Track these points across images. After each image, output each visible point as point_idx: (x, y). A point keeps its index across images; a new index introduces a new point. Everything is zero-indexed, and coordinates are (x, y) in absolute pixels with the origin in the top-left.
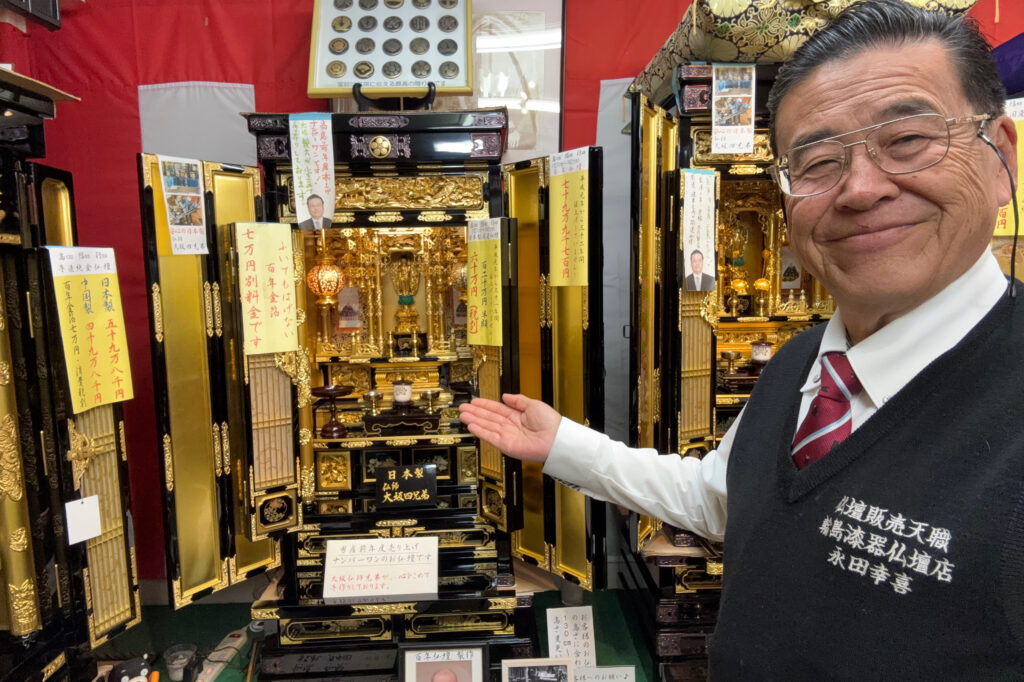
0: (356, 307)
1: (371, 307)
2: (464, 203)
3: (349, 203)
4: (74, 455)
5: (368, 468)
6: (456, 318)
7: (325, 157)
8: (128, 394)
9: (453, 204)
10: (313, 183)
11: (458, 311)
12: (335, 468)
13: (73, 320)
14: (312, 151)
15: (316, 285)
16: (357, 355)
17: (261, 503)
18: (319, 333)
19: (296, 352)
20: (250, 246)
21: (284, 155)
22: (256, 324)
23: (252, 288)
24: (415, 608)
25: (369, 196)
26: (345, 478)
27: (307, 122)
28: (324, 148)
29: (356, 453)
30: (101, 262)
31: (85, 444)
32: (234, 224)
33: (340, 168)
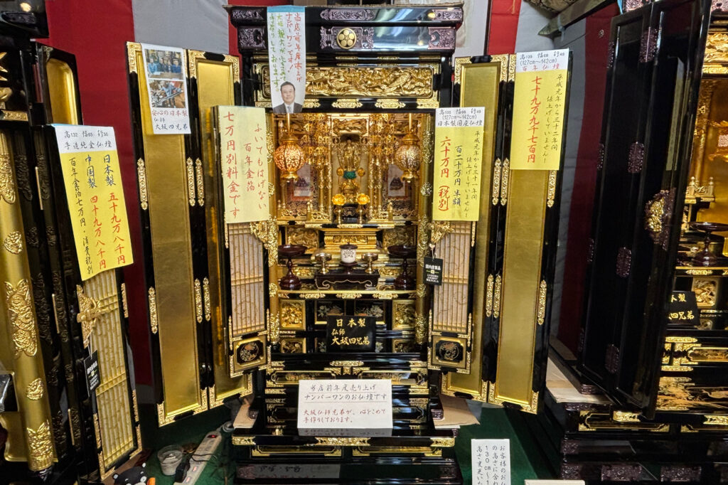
0: (308, 179)
1: (323, 181)
2: (416, 91)
3: (316, 90)
4: (83, 317)
5: (318, 313)
6: (389, 191)
7: (298, 47)
8: (129, 260)
9: (407, 93)
10: (286, 72)
11: (391, 185)
12: (293, 313)
13: (79, 194)
14: (286, 41)
15: (282, 161)
16: (311, 221)
17: (238, 347)
18: (279, 201)
19: (266, 221)
20: (230, 127)
21: (261, 45)
22: (235, 197)
23: (232, 165)
24: (368, 442)
25: (333, 85)
26: (301, 320)
27: (283, 14)
28: (297, 39)
29: (311, 304)
30: (103, 140)
31: (92, 306)
32: (217, 107)
33: (310, 58)
